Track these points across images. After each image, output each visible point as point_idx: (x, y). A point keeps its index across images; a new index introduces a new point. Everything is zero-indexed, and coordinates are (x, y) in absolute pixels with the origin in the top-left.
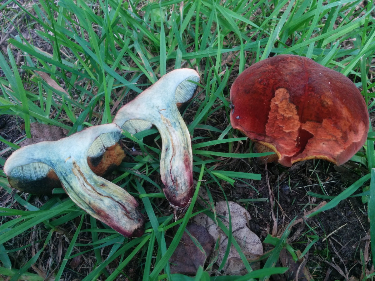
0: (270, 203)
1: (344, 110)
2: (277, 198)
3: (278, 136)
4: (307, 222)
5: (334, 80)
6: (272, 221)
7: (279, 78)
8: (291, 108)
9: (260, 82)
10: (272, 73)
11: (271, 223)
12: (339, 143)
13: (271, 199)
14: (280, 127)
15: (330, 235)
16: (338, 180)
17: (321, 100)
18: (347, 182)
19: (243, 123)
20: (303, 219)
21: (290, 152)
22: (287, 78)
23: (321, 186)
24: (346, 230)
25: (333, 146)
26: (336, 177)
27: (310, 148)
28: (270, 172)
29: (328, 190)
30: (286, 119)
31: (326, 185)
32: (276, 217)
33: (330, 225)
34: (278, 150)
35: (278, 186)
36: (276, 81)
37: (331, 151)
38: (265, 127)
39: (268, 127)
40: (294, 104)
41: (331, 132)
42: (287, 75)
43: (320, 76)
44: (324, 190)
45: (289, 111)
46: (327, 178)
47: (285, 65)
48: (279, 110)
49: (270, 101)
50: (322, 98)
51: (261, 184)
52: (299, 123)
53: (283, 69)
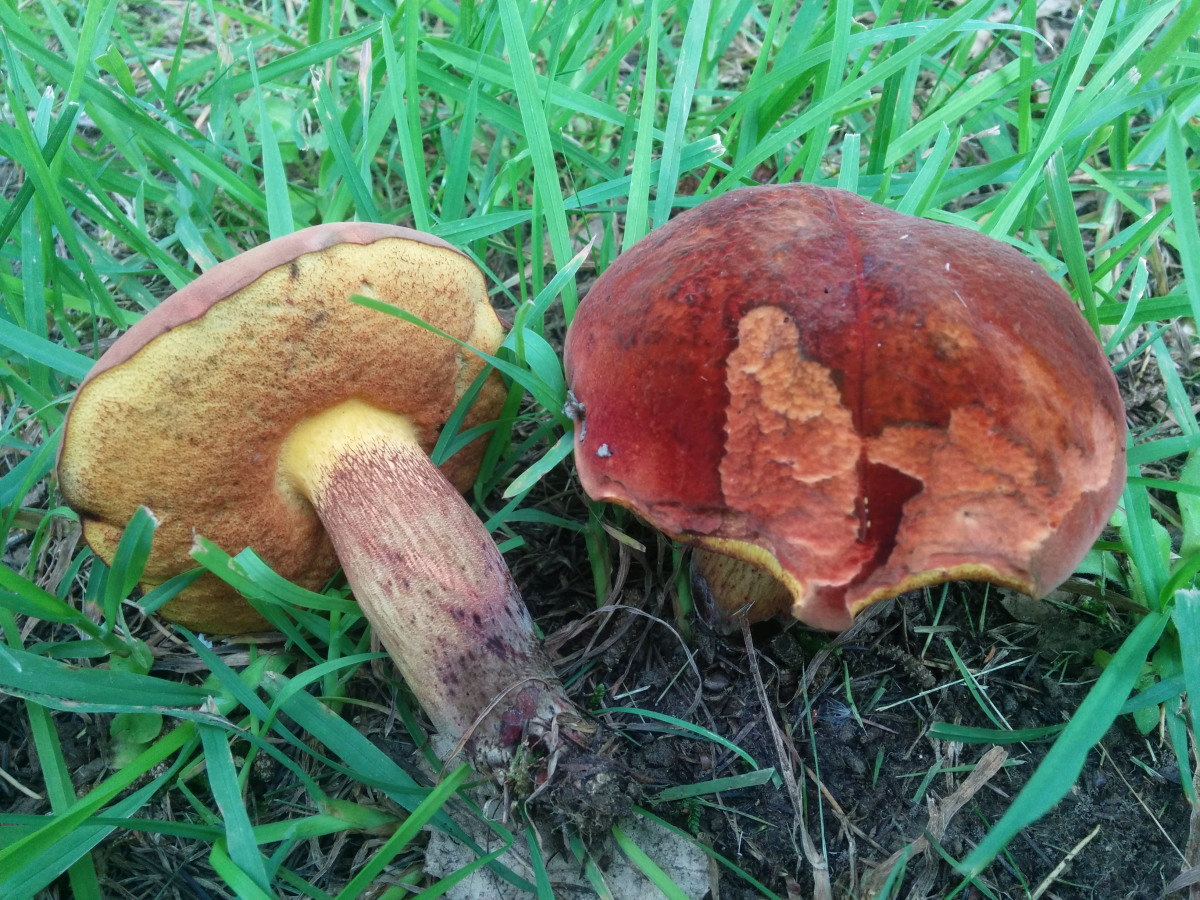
0: (784, 788)
1: (1023, 366)
2: (810, 762)
3: (779, 507)
4: (945, 847)
5: (963, 254)
6: (806, 863)
7: (745, 269)
8: (813, 380)
9: (673, 297)
10: (715, 255)
11: (802, 873)
12: (1030, 501)
13: (789, 774)
14: (779, 466)
15: (1045, 885)
16: (1029, 653)
17: (929, 336)
18: (1065, 656)
19: (627, 471)
20: (927, 836)
21: (835, 569)
22: (778, 265)
23: (971, 687)
24: (1101, 856)
25: (1006, 519)
26: (1018, 645)
27: (915, 538)
28: (768, 659)
29: (999, 700)
30: (800, 431)
31: (988, 681)
32: (818, 845)
33: (1034, 846)
34: (785, 563)
35: (807, 710)
36: (737, 281)
37: (1000, 539)
38: (719, 474)
39: (730, 475)
40: (824, 362)
41: (988, 459)
42: (774, 255)
43: (906, 246)
44: (985, 701)
45: (807, 395)
46: (987, 653)
47: (761, 218)
48: (765, 395)
49: (722, 365)
50: (932, 326)
51: (738, 714)
52: (855, 438)
53: (756, 234)
